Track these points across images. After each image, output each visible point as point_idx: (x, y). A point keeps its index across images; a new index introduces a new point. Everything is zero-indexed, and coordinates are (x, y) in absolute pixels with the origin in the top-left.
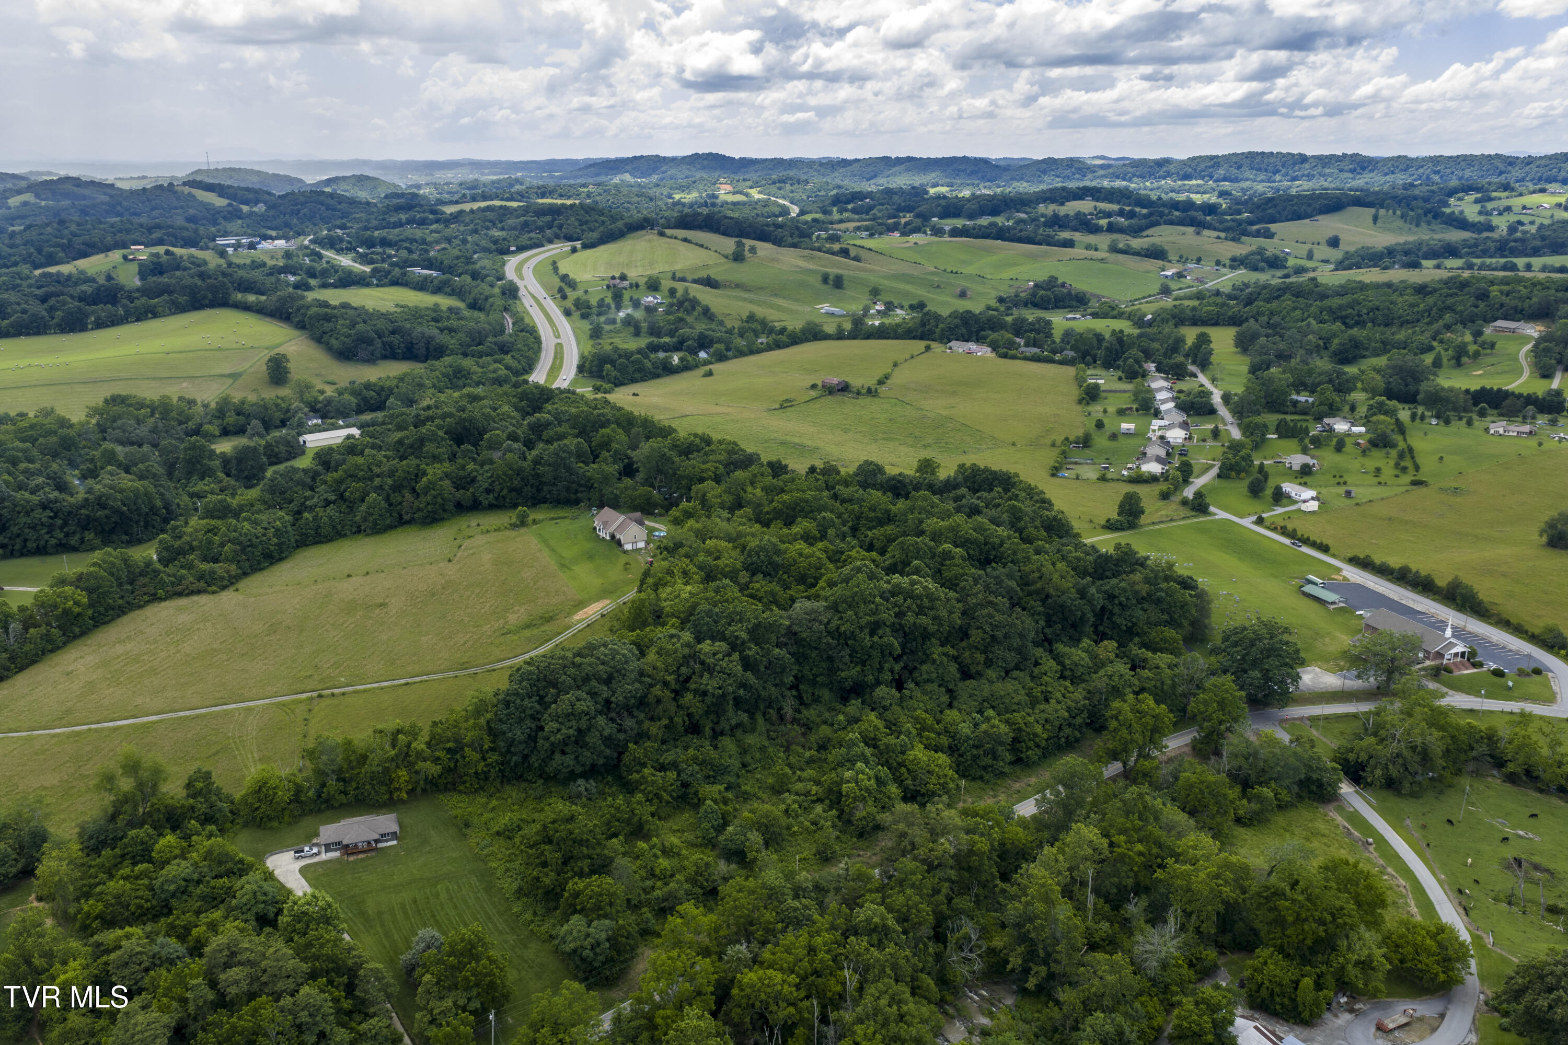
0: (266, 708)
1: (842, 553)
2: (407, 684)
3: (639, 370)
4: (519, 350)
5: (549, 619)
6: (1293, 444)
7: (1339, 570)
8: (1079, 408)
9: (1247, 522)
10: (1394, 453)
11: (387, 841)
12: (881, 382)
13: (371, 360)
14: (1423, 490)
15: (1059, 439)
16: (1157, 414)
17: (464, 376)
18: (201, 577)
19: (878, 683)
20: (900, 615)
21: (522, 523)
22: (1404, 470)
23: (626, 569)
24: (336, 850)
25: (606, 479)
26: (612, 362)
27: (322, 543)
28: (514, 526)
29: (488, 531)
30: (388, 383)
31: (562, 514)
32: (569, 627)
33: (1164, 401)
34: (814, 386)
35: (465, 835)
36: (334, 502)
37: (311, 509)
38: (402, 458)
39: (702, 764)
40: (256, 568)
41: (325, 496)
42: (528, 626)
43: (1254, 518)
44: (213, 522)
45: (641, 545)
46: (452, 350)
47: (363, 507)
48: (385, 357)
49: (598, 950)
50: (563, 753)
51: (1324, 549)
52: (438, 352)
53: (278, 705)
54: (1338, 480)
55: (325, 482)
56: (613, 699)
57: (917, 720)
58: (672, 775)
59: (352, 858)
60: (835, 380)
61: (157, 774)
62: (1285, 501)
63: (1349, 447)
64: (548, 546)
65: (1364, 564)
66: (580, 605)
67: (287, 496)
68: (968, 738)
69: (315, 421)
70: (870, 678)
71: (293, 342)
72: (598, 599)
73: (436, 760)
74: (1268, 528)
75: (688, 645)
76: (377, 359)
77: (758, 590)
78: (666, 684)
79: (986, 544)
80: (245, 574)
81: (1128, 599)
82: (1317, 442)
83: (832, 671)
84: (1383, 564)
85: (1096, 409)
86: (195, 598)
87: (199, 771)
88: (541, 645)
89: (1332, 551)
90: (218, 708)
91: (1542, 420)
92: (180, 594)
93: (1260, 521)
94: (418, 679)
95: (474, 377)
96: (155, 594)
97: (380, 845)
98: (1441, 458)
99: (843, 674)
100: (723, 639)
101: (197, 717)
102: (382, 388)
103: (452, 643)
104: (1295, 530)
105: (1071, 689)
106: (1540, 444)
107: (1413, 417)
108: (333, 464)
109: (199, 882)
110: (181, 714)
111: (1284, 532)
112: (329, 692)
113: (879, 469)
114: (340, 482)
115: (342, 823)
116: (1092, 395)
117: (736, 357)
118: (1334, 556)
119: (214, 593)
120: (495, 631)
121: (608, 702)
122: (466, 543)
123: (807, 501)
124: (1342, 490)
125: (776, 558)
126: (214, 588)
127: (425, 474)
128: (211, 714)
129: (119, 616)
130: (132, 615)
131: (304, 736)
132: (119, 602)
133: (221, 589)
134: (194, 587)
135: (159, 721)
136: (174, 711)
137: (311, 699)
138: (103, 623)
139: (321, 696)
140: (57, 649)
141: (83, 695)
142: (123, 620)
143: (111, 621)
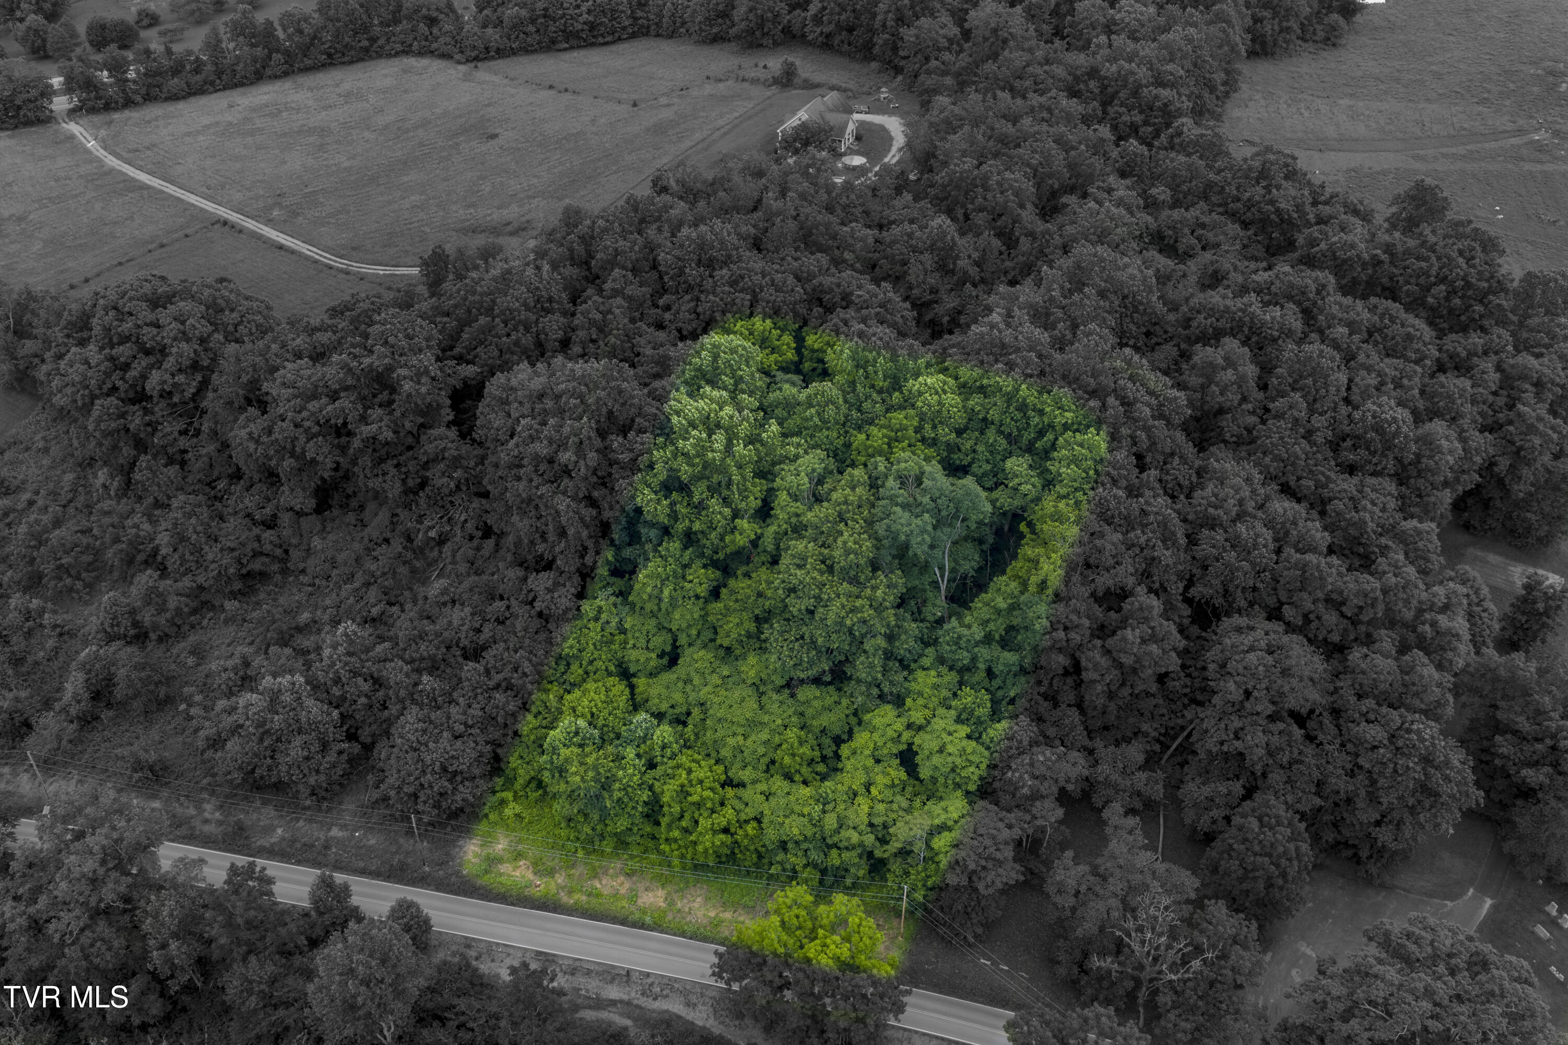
21: (788, 80)
86: (436, 62)
92: (431, 53)
96: (411, 45)
119: (459, 62)
126: (462, 57)
129: (362, 60)
130: (374, 62)
131: (120, 264)
132: (365, 43)
133: (468, 61)
134: (446, 49)
135: (148, 187)
136: (172, 182)
137: (218, 221)
138: (343, 63)
139: (225, 223)
140: (276, 77)
141: (189, 134)
142: (360, 65)
143: (351, 62)
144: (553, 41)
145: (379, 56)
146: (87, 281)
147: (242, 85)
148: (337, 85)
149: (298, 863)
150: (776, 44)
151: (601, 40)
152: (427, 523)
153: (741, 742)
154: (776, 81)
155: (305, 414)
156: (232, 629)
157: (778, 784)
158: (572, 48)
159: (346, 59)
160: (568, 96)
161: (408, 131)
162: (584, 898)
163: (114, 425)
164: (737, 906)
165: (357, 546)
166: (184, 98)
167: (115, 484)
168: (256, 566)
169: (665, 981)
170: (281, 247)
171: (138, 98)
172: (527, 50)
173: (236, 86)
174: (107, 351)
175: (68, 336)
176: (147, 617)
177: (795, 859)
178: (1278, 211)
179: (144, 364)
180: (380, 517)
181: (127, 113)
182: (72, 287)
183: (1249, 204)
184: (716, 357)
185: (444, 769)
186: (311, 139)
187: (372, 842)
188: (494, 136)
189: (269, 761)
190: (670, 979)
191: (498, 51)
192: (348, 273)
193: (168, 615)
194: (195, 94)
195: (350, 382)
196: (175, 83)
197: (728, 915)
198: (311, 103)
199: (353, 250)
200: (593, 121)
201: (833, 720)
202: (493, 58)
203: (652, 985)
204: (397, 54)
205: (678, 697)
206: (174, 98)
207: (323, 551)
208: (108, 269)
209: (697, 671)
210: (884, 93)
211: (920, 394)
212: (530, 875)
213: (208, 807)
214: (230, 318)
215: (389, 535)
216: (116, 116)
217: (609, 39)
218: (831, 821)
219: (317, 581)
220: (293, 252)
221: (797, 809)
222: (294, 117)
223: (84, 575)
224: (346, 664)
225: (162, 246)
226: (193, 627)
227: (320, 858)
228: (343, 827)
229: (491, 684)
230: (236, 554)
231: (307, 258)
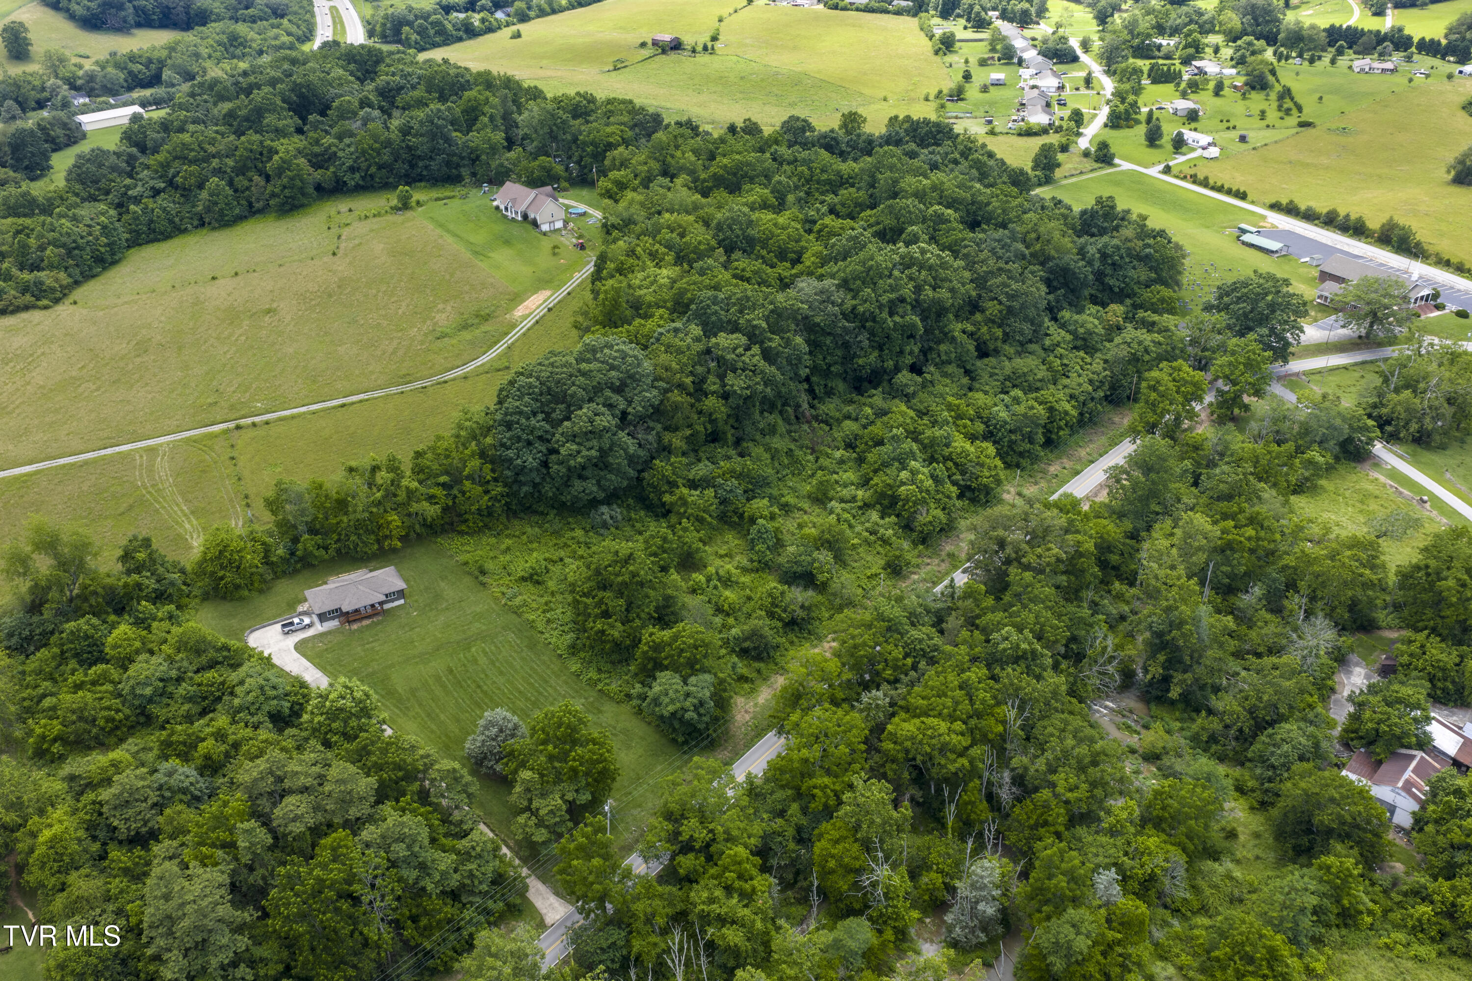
0: (175, 445)
1: (814, 222)
2: (343, 406)
3: (438, 33)
4: (296, 13)
5: (486, 318)
6: (1169, 88)
7: (1264, 217)
8: (938, 59)
9: (1154, 171)
10: (1273, 96)
11: (393, 601)
12: (714, 39)
13: (123, 28)
14: (1310, 131)
15: (933, 92)
16: (1020, 62)
17: (241, 44)
18: (25, 289)
19: (897, 369)
20: (918, 289)
21: (405, 205)
22: (1288, 112)
23: (554, 254)
24: (333, 618)
25: (493, 150)
26: (409, 24)
27: (158, 240)
28: (396, 209)
29: (366, 217)
30: (156, 55)
31: (447, 194)
32: (514, 326)
33: (1024, 50)
34: (643, 45)
35: (483, 584)
36: (164, 190)
37: (137, 200)
38: (239, 133)
39: (739, 476)
40: (88, 276)
41: (152, 183)
42: (465, 327)
43: (1161, 167)
44: (21, 221)
45: (559, 225)
46: (218, 15)
47: (204, 195)
48: (139, 25)
49: (702, 711)
50: (580, 477)
51: (1242, 196)
52: (202, 18)
53: (188, 440)
54: (1226, 125)
55: (148, 167)
56: (630, 410)
57: (950, 407)
58: (710, 492)
59: (355, 626)
60: (667, 37)
61: (83, 547)
62: (1184, 149)
63: (1226, 91)
64: (448, 231)
65: (1291, 210)
66: (517, 298)
67: (102, 185)
68: (1006, 423)
69: (81, 101)
70: (890, 364)
71: (24, 9)
72: (536, 290)
73: (431, 498)
74: (1177, 177)
75: (697, 340)
76: (132, 27)
77: (743, 270)
78: (681, 386)
79: (973, 203)
80: (77, 283)
81: (1122, 257)
82: (1194, 86)
83: (848, 358)
84: (1309, 209)
85: (955, 59)
86: (24, 315)
87: (135, 538)
88: (490, 347)
89: (1249, 197)
90: (109, 451)
91: (1397, 58)
92: (3, 312)
93: (1167, 170)
94: (354, 398)
95: (254, 45)
97: (386, 607)
98: (1321, 98)
99: (861, 361)
100: (735, 328)
101: (86, 463)
102: (150, 61)
103: (379, 353)
104: (1206, 178)
105: (1089, 360)
106: (1411, 80)
107: (1280, 57)
108: (150, 144)
109: (179, 680)
110: (62, 461)
111: (1194, 179)
112: (249, 421)
113: (806, 126)
114: (166, 166)
115: (330, 586)
116: (947, 44)
117: (538, 17)
118: (1253, 202)
119: (46, 308)
120: (426, 335)
121: (624, 414)
122: (345, 232)
123: (748, 164)
124: (1235, 135)
125: (751, 232)
126: (45, 302)
127: (273, 152)
128: (103, 458)
133: (54, 303)
134: (19, 302)
137: (226, 432)
139: (238, 428)
151: (116, 257)
177: (1091, 404)
192: (445, 382)
197: (1088, 448)
210: (487, 187)
217: (120, 255)
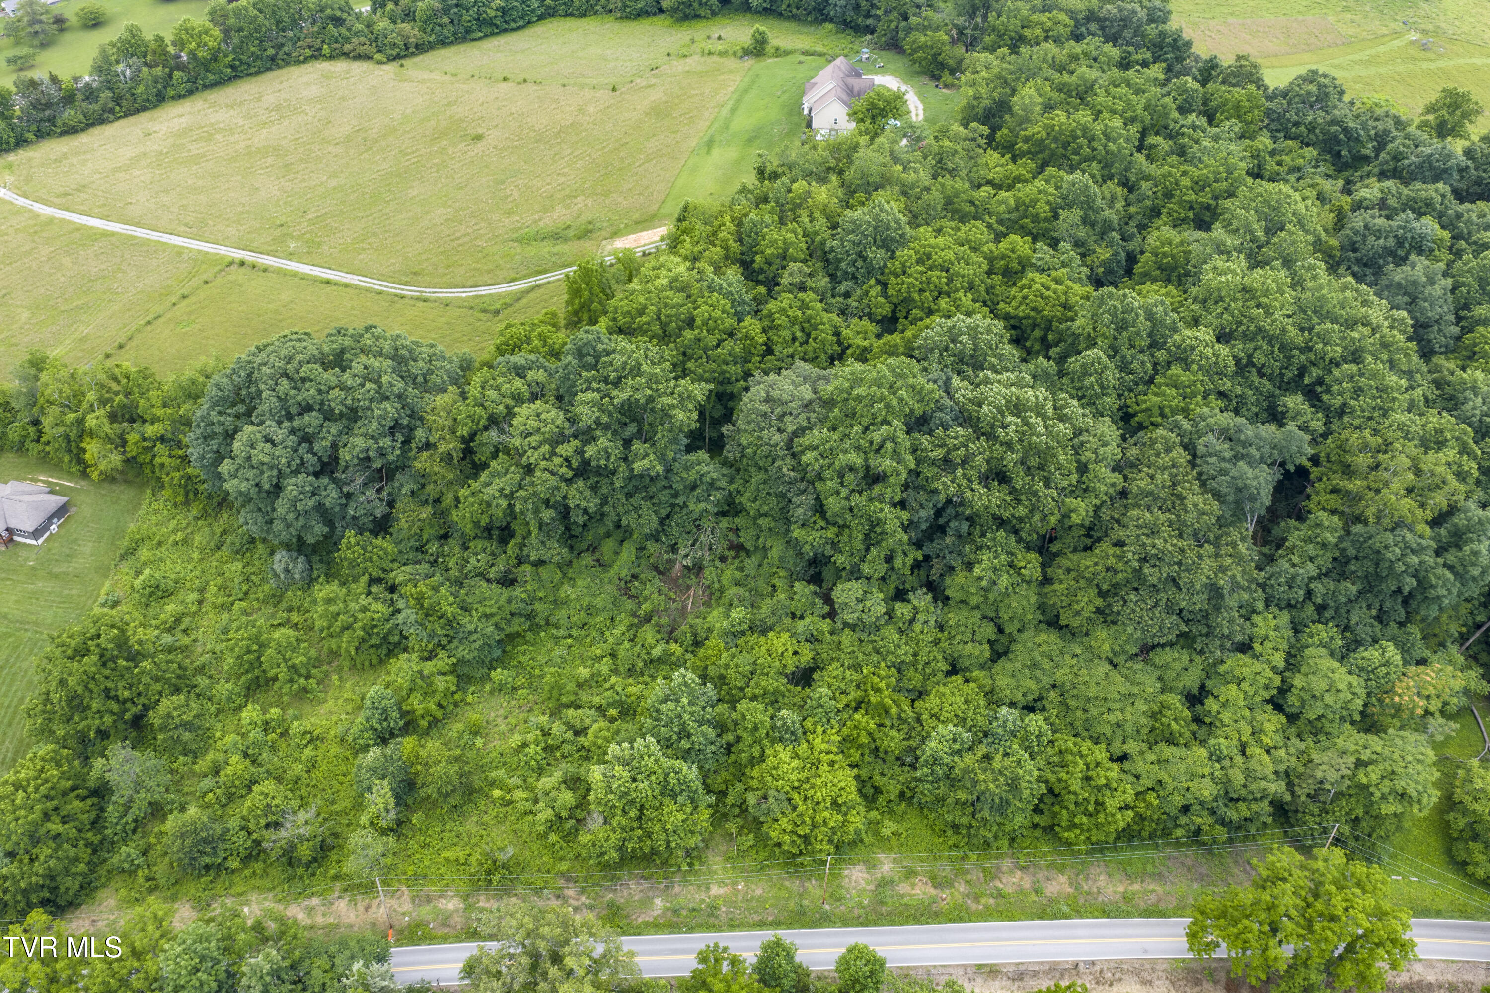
5: (584, 235)
11: (25, 537)
21: (758, 48)
29: (710, 53)
42: (551, 237)
64: (739, 100)
73: (121, 446)
92: (346, 55)
96: (320, 49)
97: (17, 539)
103: (448, 233)
119: (380, 62)
120: (511, 230)
126: (383, 56)
129: (269, 69)
130: (284, 71)
131: (149, 323)
132: (271, 51)
133: (389, 60)
134: (361, 50)
135: (113, 234)
136: (137, 225)
137: (231, 263)
138: (248, 75)
139: (242, 264)
140: (180, 97)
141: (118, 169)
142: (270, 75)
143: (258, 73)
144: (468, 31)
145: (288, 64)
146: (121, 347)
147: (144, 109)
148: (259, 99)
149: (691, 930)
150: (714, 14)
151: (513, 25)
152: (682, 551)
153: (1121, 718)
154: (746, 52)
155: (557, 460)
156: (502, 699)
157: (1167, 751)
158: (486, 36)
159: (253, 70)
160: (531, 88)
161: (375, 141)
162: (991, 901)
163: (311, 503)
164: (1143, 876)
165: (609, 588)
166: (83, 130)
167: (300, 566)
168: (515, 628)
169: (1112, 965)
170: (328, 282)
171: (31, 136)
172: (443, 43)
173: (137, 111)
174: (286, 424)
175: (220, 413)
176: (416, 704)
177: (1202, 820)
178: (1346, 130)
179: (334, 431)
180: (624, 555)
181: (21, 152)
182: (108, 356)
183: (1311, 128)
184: (974, 338)
185: (835, 803)
186: (270, 161)
187: (759, 892)
188: (478, 138)
189: (639, 832)
190: (1116, 961)
191: (417, 46)
192: (425, 300)
193: (437, 697)
194: (93, 125)
195: (605, 419)
196: (69, 115)
197: (1136, 887)
198: (241, 122)
199: (413, 276)
200: (581, 110)
201: (1191, 680)
202: (413, 54)
203: (1101, 971)
204: (306, 60)
205: (1032, 685)
206: (72, 130)
207: (578, 599)
208: (138, 331)
209: (1042, 655)
210: (865, 53)
211: (1193, 348)
212: (933, 892)
213: (571, 892)
214: (418, 368)
215: (637, 570)
216: (12, 157)
217: (521, 23)
218: (1238, 777)
219: (574, 632)
220: (346, 286)
221: (1200, 771)
222: (232, 139)
223: (314, 671)
224: (692, 714)
225: (184, 297)
226: (456, 705)
227: (712, 920)
228: (721, 884)
229: (840, 706)
230: (496, 619)
231: (367, 290)
